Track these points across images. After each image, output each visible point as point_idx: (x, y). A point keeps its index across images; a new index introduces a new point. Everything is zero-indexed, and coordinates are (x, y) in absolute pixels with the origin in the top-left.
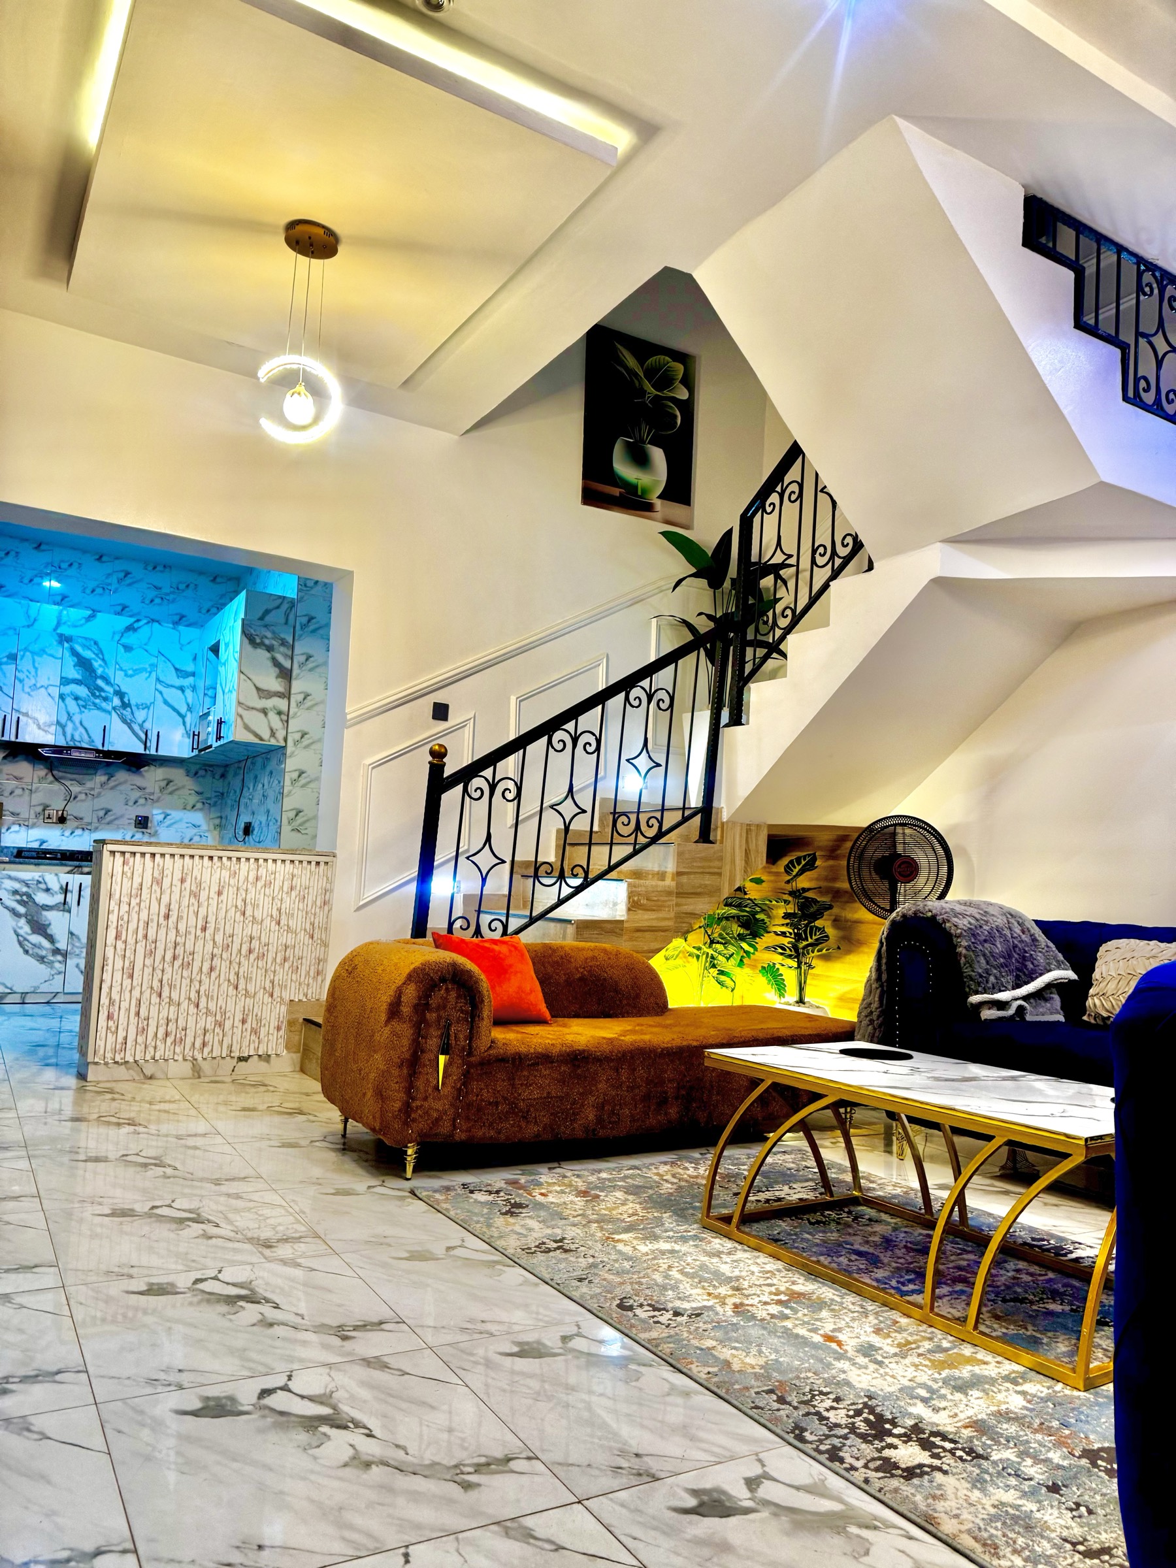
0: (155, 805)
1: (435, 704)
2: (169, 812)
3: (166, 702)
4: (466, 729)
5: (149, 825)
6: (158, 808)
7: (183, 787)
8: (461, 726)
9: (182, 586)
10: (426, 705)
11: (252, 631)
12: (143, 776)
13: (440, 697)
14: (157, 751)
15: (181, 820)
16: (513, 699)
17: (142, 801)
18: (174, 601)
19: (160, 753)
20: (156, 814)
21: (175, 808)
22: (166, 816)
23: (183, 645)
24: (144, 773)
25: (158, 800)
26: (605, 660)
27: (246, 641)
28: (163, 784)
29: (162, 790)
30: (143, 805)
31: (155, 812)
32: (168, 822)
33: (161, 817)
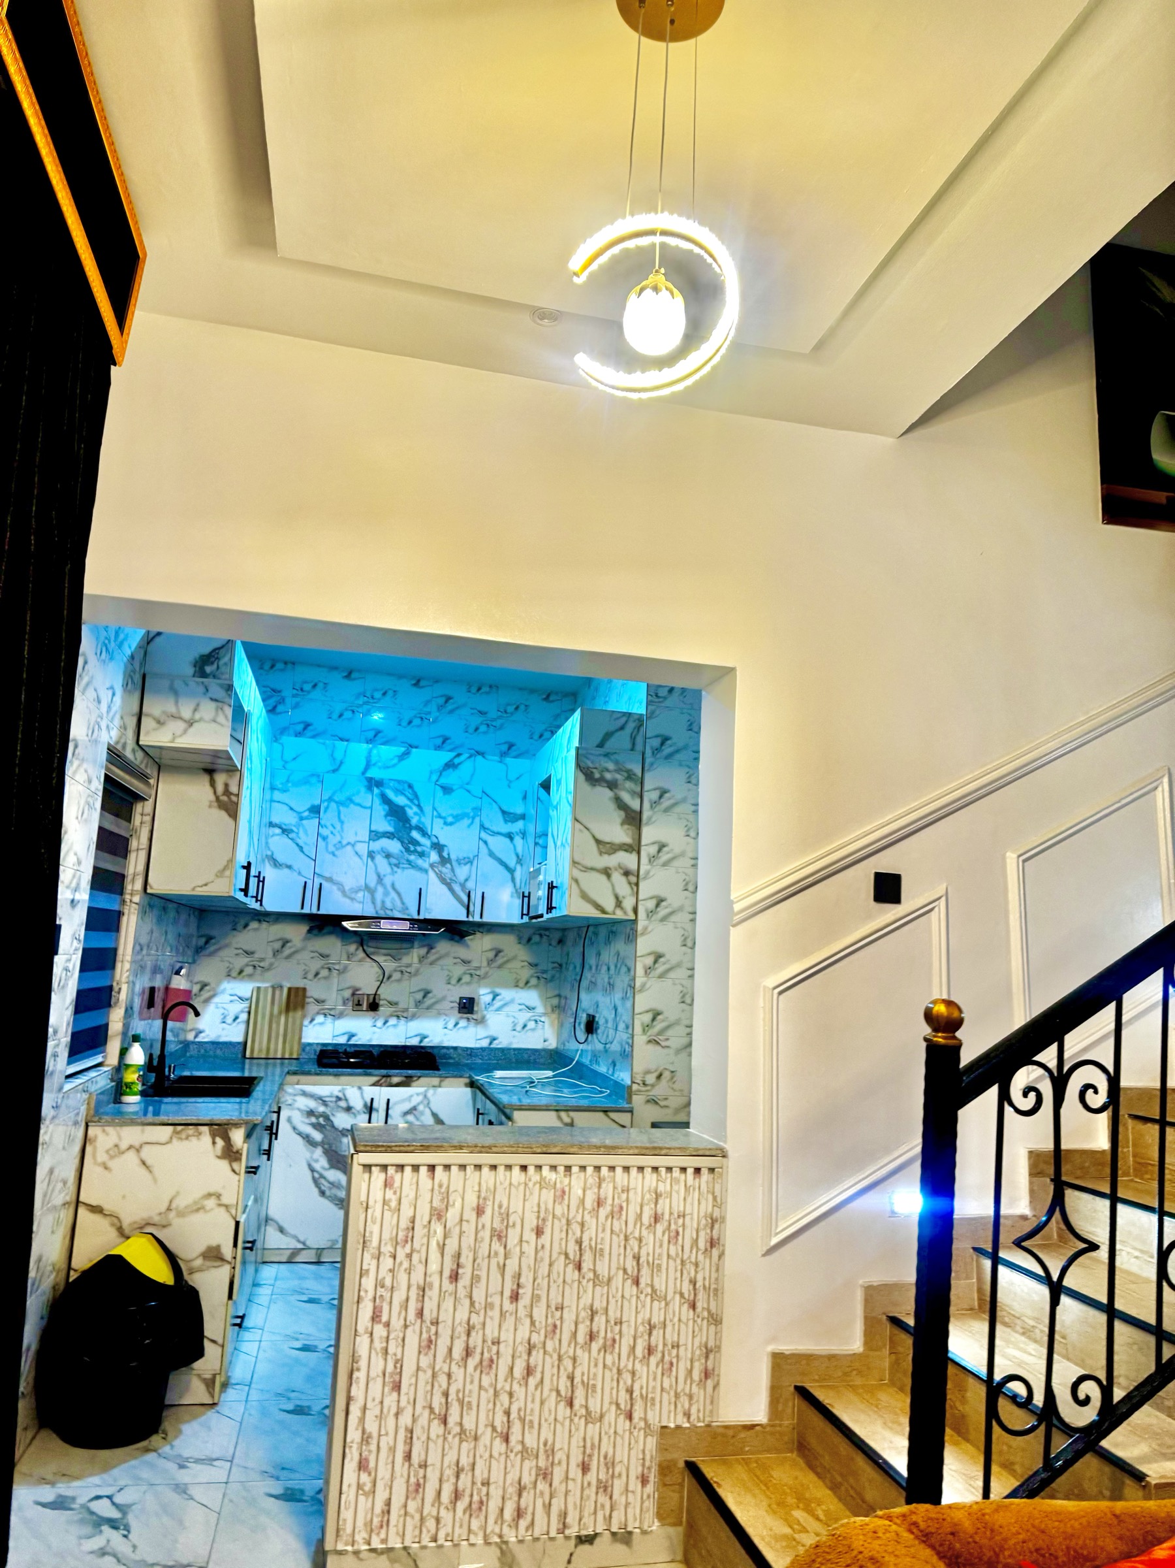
0: (482, 982)
1: (878, 876)
2: (498, 990)
3: (491, 854)
4: (934, 914)
5: (476, 1009)
6: (486, 986)
7: (514, 958)
8: (925, 911)
9: (510, 709)
10: (862, 879)
11: (590, 765)
12: (468, 946)
13: (886, 863)
14: (481, 917)
15: (512, 1001)
16: (1011, 858)
17: (466, 978)
18: (501, 727)
19: (486, 919)
20: (483, 995)
21: (506, 986)
22: (495, 996)
23: (510, 782)
24: (469, 943)
25: (486, 976)
26: (1166, 780)
27: (582, 777)
28: (491, 955)
29: (490, 962)
30: (468, 983)
31: (483, 991)
32: (497, 1004)
33: (488, 998)
